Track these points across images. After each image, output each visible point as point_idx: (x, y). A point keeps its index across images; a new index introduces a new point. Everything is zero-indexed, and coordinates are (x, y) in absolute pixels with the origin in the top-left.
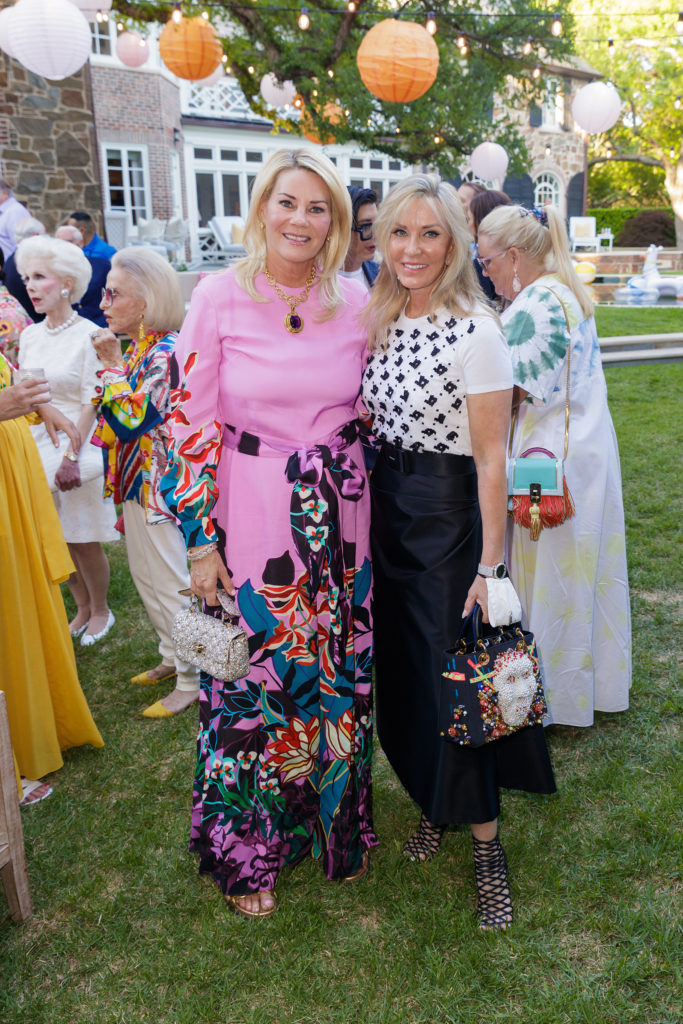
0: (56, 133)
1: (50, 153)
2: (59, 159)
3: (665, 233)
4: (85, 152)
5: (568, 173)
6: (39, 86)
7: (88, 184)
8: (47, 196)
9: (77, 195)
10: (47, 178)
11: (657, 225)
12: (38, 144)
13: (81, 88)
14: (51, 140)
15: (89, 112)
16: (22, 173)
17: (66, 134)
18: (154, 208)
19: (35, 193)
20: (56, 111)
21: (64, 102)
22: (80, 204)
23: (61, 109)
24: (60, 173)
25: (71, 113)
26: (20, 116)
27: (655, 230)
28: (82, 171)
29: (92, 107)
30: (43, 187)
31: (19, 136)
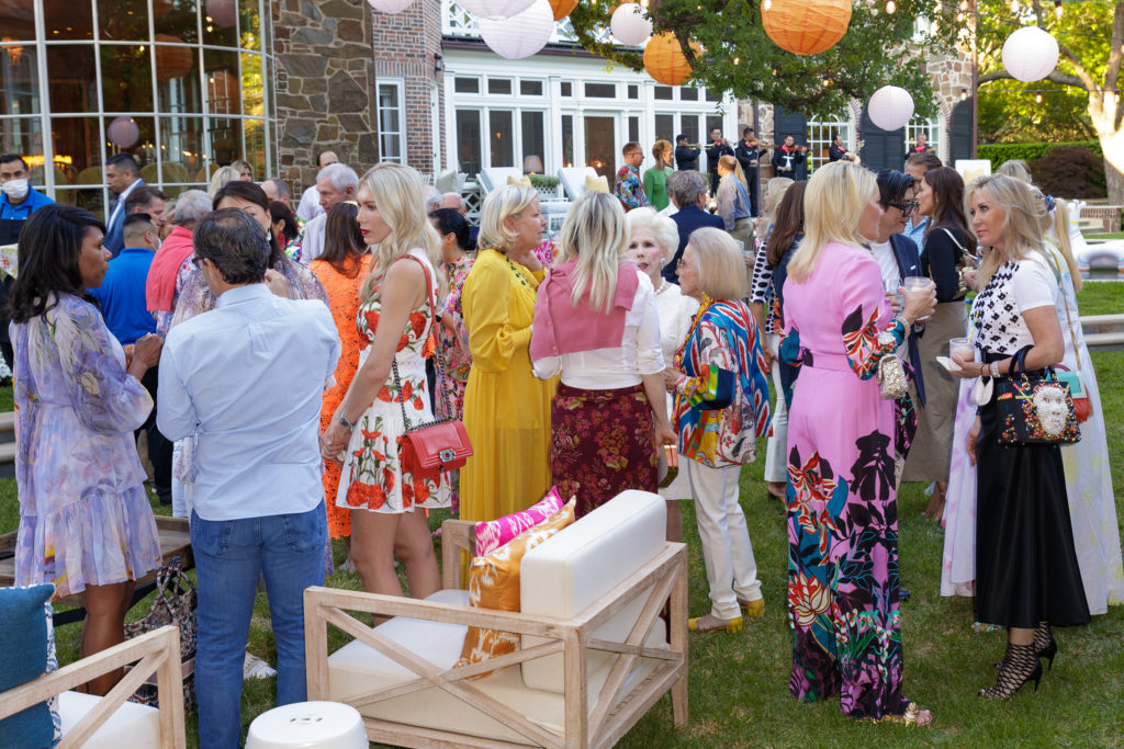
0: (330, 72)
1: (322, 96)
2: (332, 103)
3: (1087, 178)
4: (363, 95)
5: (949, 99)
6: (313, 18)
7: (364, 133)
9: (351, 146)
10: (318, 126)
11: (1078, 167)
12: (310, 86)
13: (361, 19)
14: (324, 81)
15: (369, 46)
16: (289, 121)
17: (342, 72)
19: (303, 145)
20: (331, 45)
21: (340, 36)
22: (353, 157)
23: (337, 43)
24: (332, 119)
25: (347, 47)
26: (291, 53)
27: (1074, 174)
28: (359, 117)
29: (371, 40)
30: (313, 138)
31: (288, 77)
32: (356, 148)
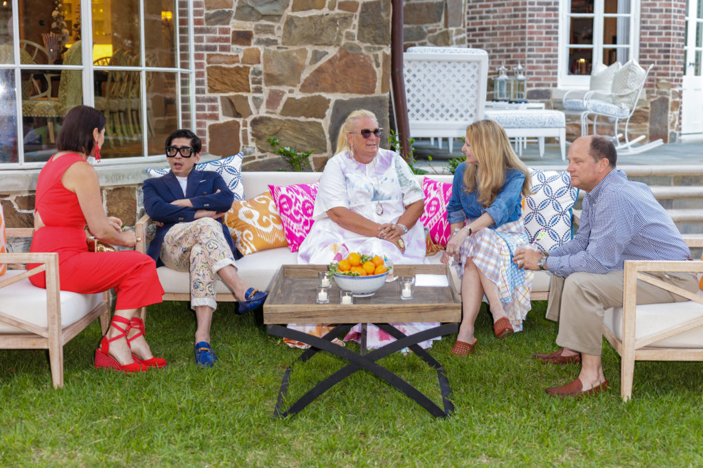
8: (290, 22)
9: (346, 20)
18: (642, 45)
22: (349, 36)
32: (356, 22)
